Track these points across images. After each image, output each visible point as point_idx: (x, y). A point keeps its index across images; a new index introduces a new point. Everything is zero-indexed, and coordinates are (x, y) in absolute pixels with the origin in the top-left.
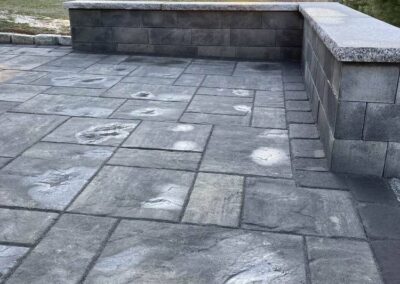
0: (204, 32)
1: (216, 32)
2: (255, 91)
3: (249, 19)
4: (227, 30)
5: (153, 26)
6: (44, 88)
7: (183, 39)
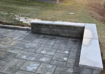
0: (62, 30)
1: (64, 31)
2: (70, 51)
3: (73, 28)
4: (67, 30)
5: (50, 28)
6: (23, 48)
7: (57, 32)
